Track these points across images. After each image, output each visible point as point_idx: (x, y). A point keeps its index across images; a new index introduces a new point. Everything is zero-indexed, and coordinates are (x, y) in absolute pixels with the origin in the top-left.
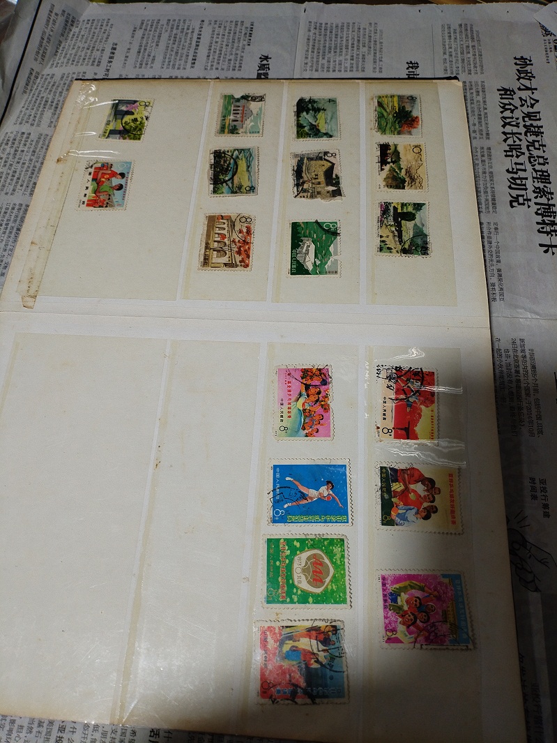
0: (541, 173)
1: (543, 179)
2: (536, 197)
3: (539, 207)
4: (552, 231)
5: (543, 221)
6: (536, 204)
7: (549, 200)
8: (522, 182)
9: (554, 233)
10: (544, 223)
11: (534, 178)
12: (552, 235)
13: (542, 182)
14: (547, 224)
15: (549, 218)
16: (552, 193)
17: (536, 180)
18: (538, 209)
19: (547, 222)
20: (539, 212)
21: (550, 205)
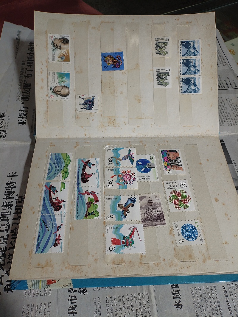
0: (5, 218)
1: (5, 215)
2: (12, 201)
3: (12, 196)
4: (9, 184)
5: (12, 189)
6: (13, 198)
7: (6, 202)
8: (17, 211)
9: (9, 183)
10: (12, 188)
11: (10, 214)
12: (10, 182)
13: (6, 212)
14: (11, 187)
15: (9, 191)
16: (3, 206)
17: (9, 213)
18: (13, 195)
19: (10, 189)
20: (12, 193)
21: (6, 198)
